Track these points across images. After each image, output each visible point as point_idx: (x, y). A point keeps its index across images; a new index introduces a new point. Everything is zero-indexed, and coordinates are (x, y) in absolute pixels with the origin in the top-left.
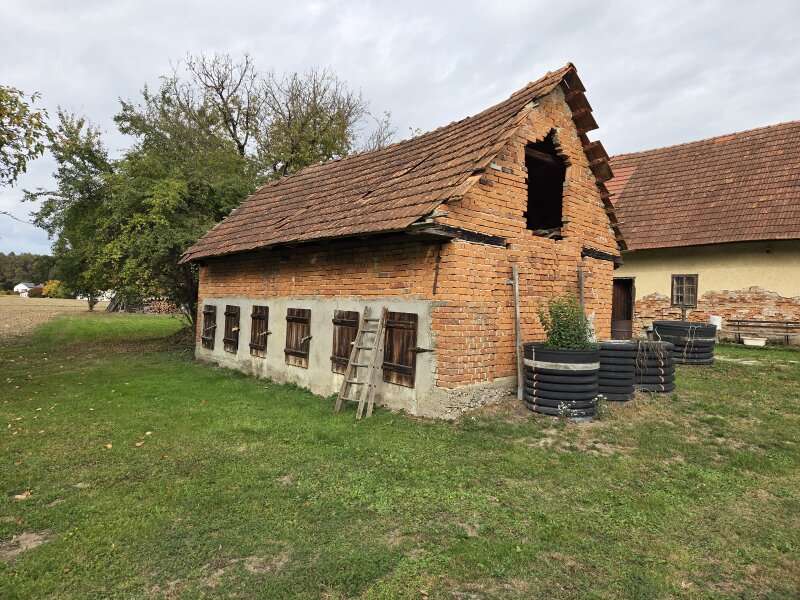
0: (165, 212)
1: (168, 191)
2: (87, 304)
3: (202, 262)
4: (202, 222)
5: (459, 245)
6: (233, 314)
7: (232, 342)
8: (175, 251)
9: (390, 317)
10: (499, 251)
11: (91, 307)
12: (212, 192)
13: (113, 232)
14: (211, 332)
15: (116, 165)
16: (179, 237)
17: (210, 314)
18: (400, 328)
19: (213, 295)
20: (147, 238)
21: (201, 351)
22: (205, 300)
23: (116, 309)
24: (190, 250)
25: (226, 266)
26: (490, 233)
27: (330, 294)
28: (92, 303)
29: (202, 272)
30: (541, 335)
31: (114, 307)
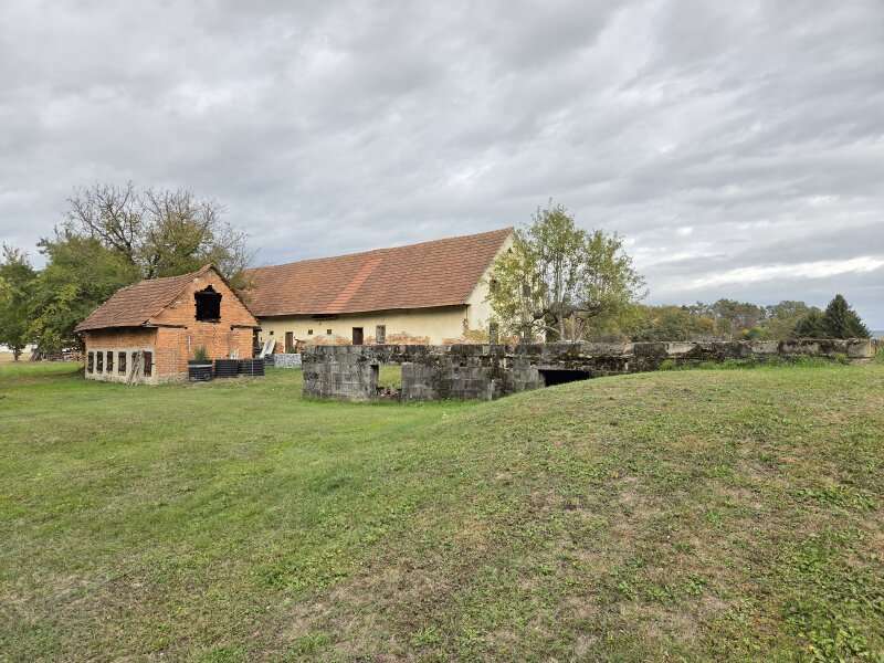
0: (67, 302)
1: (70, 292)
2: (13, 356)
3: (87, 331)
4: (91, 306)
5: (161, 330)
6: (100, 355)
7: (100, 368)
8: (74, 324)
9: (144, 352)
10: (183, 330)
11: (16, 357)
12: (97, 289)
13: (38, 313)
14: (91, 365)
15: (39, 272)
16: (76, 316)
17: (91, 357)
18: (148, 356)
19: (92, 347)
20: (58, 317)
21: (87, 375)
22: (88, 350)
23: (39, 359)
24: (81, 324)
25: (97, 334)
26: (176, 324)
27: (131, 346)
28: (17, 355)
29: (87, 336)
30: (194, 358)
31: (37, 356)
